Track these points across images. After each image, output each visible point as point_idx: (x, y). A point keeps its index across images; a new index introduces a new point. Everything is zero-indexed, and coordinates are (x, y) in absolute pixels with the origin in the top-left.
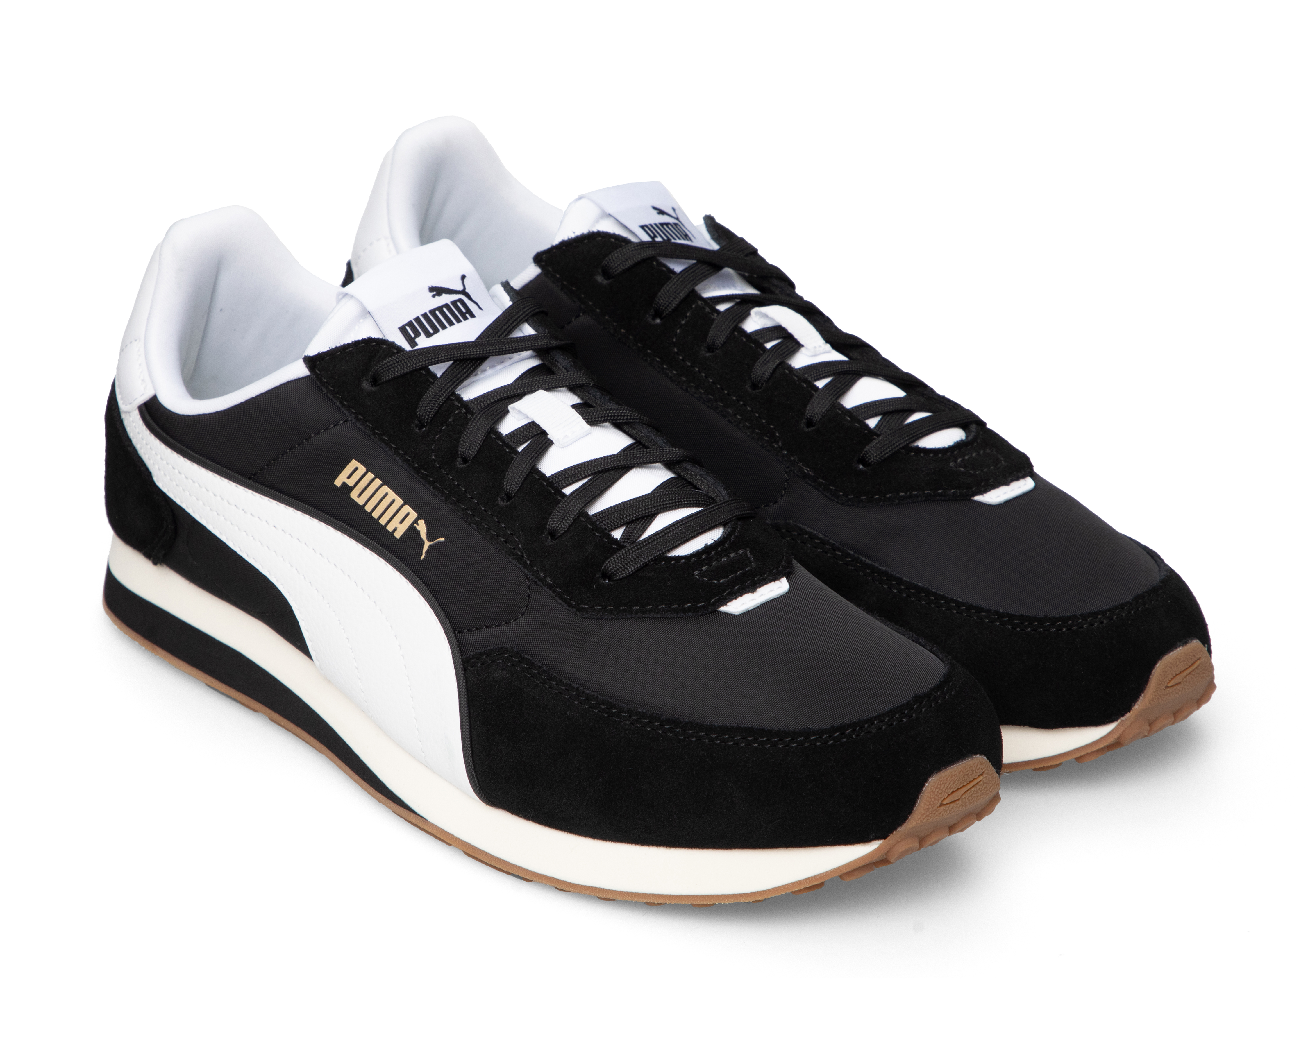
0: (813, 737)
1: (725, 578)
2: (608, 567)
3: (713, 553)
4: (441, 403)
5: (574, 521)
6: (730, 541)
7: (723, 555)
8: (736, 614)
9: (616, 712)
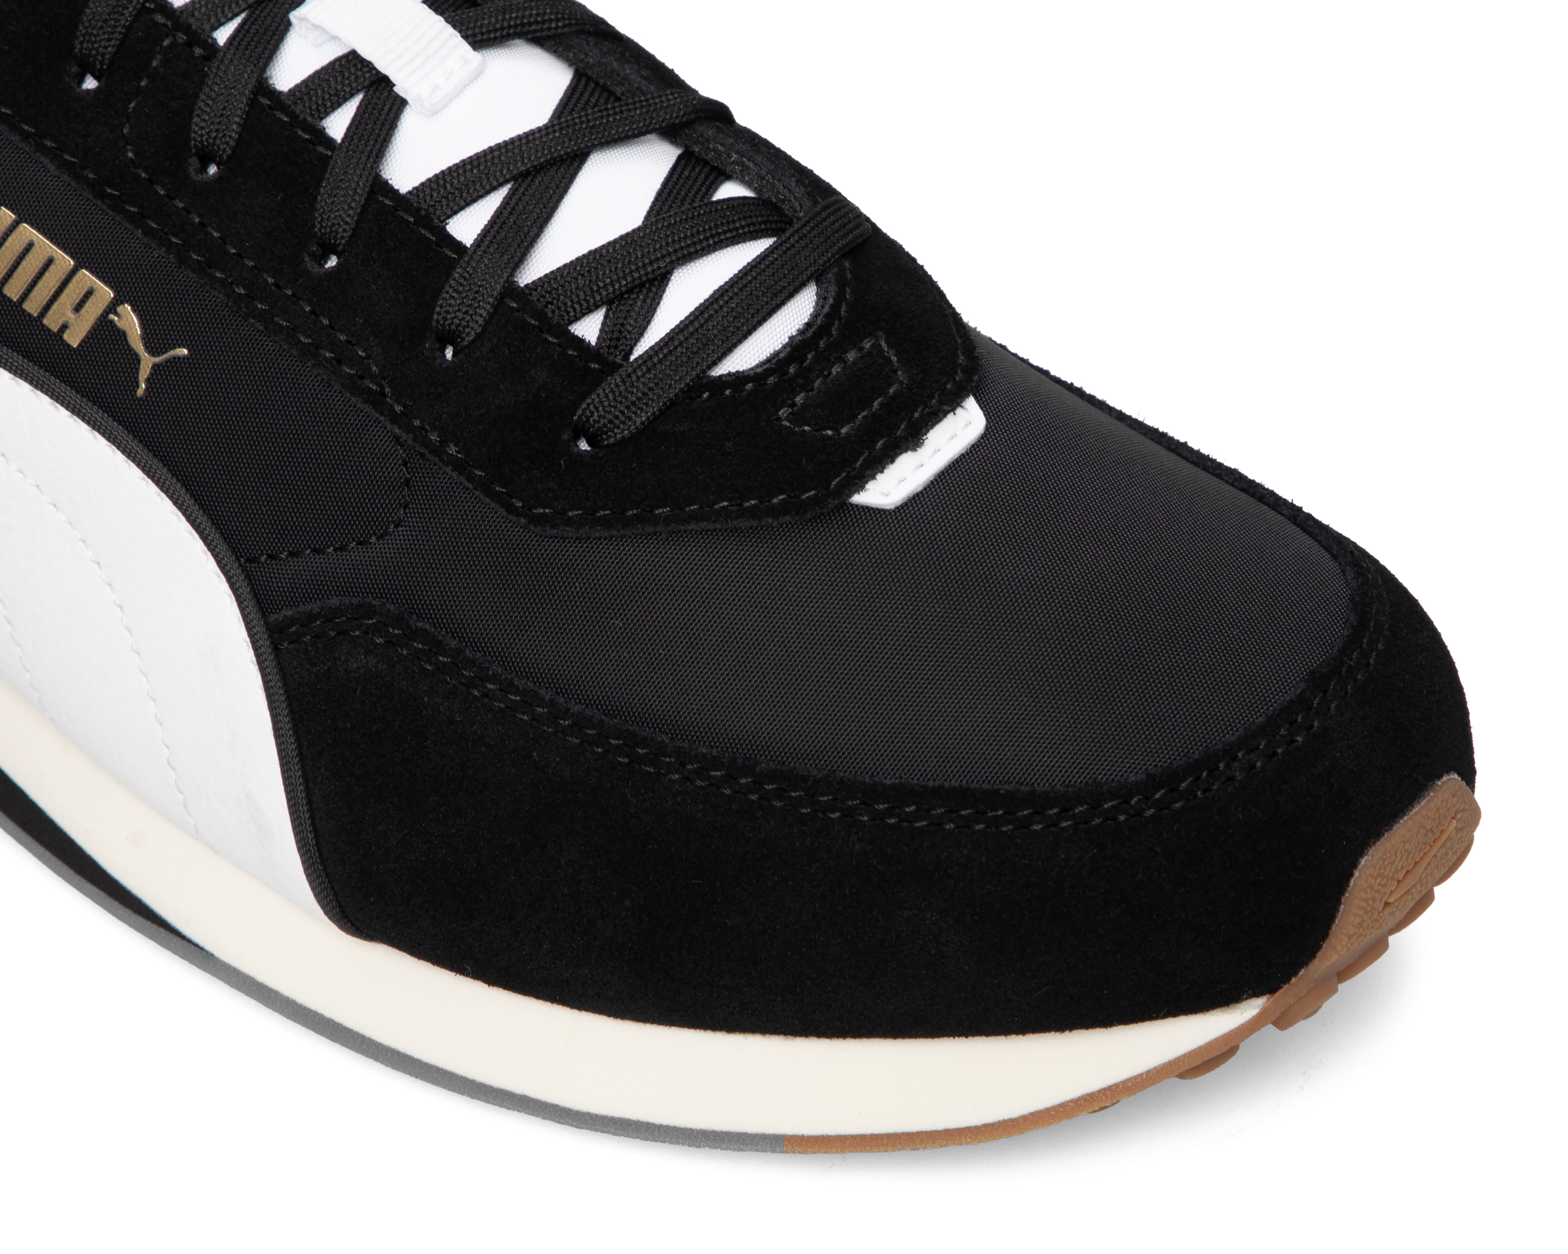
0: (1110, 804)
1: (848, 423)
2: (588, 418)
3: (809, 356)
4: (127, 23)
5: (494, 312)
6: (840, 319)
7: (833, 359)
8: (888, 508)
9: (647, 754)
